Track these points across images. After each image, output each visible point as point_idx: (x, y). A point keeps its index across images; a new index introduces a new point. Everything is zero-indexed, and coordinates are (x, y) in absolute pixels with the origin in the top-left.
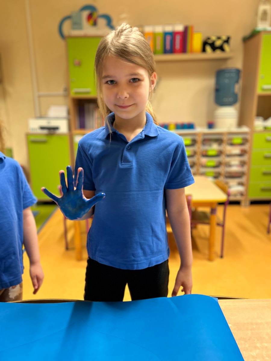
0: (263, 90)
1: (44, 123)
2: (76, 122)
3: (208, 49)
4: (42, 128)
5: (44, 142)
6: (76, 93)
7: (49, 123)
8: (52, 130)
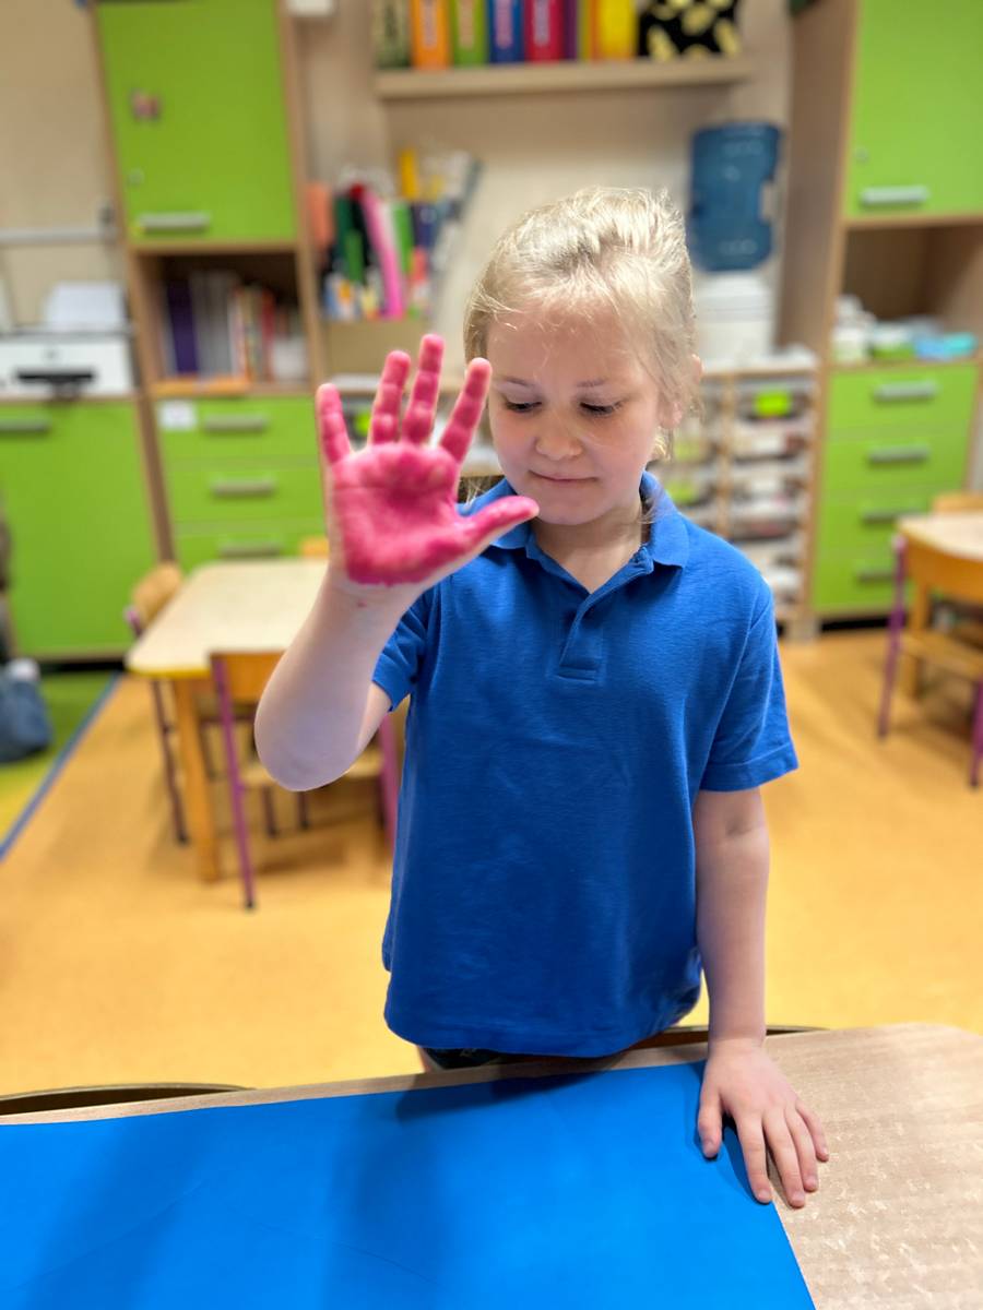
0: (866, 206)
1: (32, 356)
2: (161, 348)
3: (660, 43)
4: (27, 377)
5: (39, 433)
6: (151, 231)
7: (51, 355)
8: (68, 385)
